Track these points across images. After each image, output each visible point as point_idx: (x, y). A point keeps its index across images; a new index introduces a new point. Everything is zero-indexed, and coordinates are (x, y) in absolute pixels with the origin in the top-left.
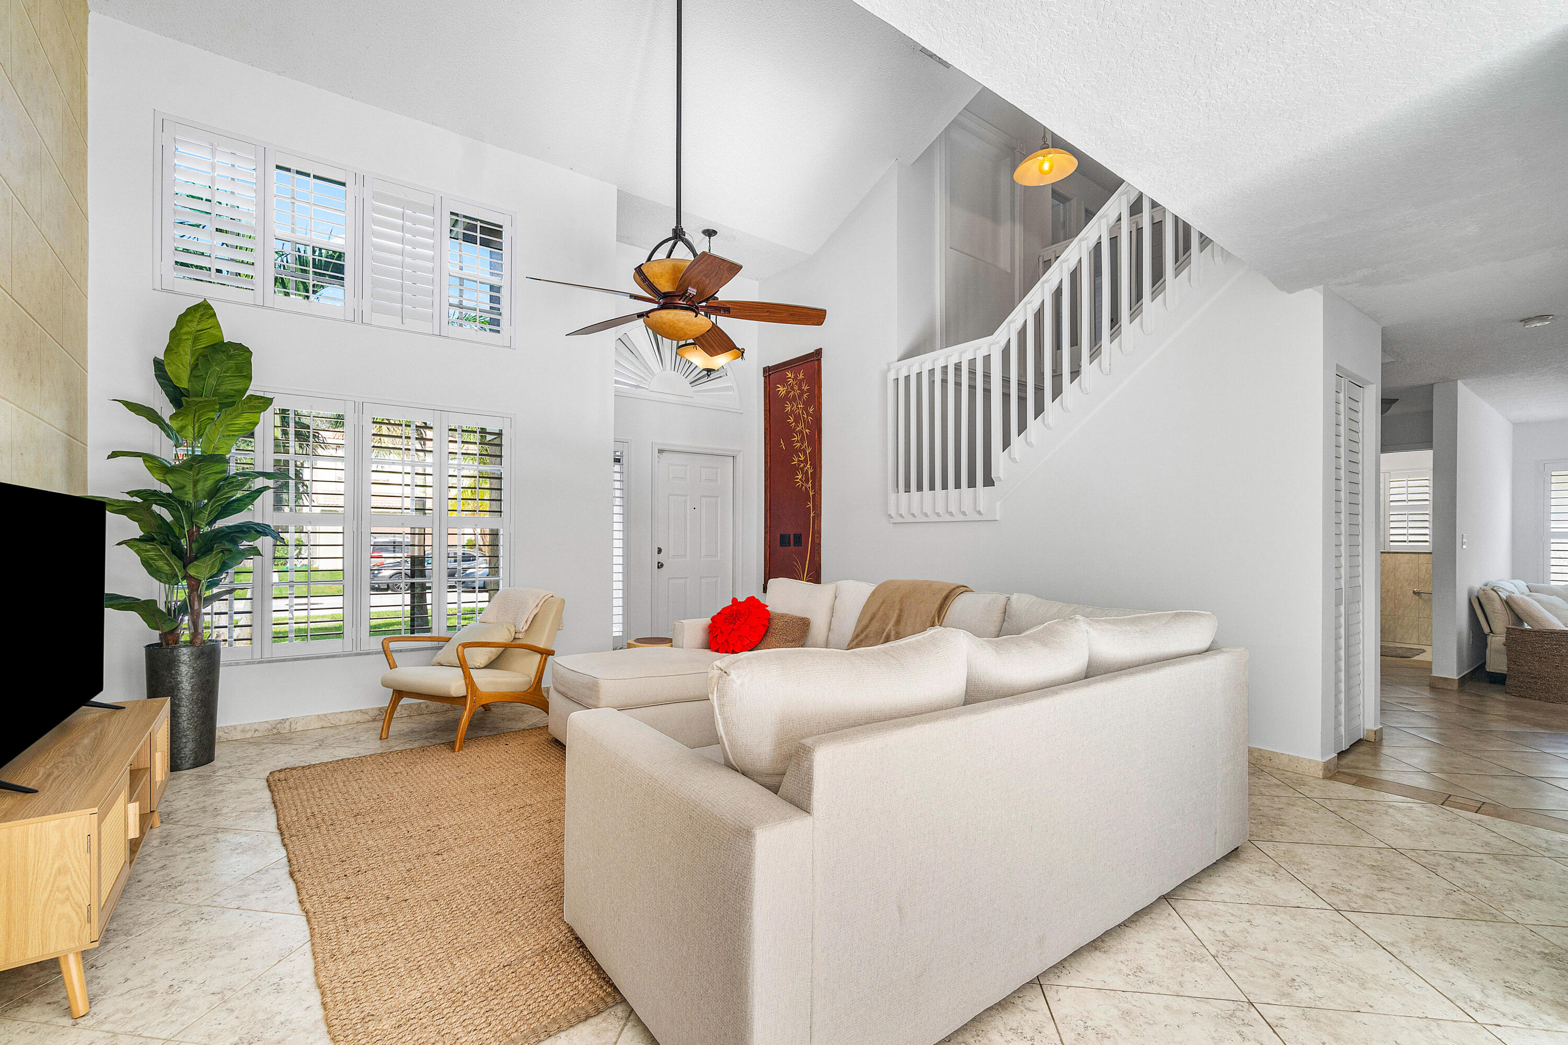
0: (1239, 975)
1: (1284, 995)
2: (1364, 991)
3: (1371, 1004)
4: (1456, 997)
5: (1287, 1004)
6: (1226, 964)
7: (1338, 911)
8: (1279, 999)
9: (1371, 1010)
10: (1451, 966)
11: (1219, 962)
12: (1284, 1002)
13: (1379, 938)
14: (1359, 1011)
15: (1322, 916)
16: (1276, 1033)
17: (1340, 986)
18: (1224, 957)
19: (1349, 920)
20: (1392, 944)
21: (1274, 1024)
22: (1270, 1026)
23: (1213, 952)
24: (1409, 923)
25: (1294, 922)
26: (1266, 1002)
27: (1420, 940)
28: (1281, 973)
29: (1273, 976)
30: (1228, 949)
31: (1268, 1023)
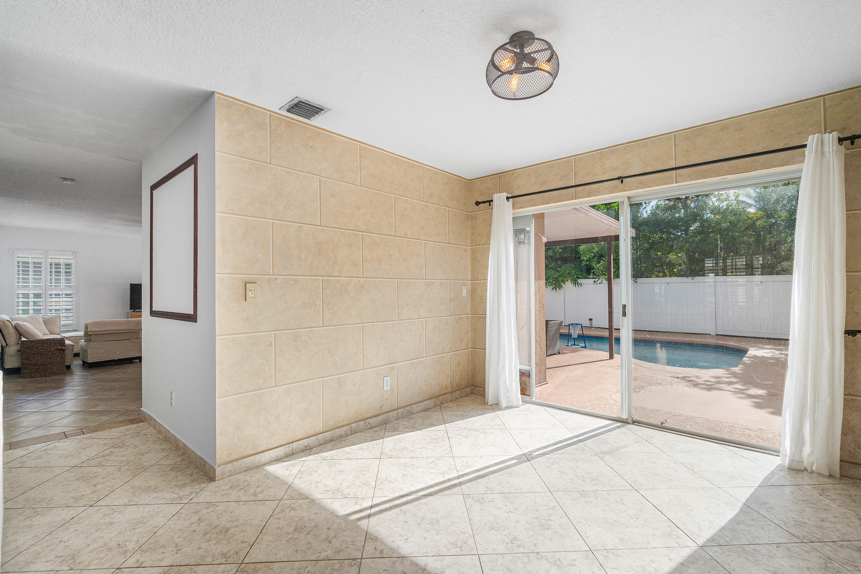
0: (96, 564)
1: (125, 552)
2: (146, 525)
3: (155, 526)
4: (171, 501)
5: (131, 554)
6: (82, 567)
7: (91, 506)
8: (126, 556)
9: (157, 529)
10: (156, 493)
11: (78, 569)
12: (128, 555)
13: (122, 503)
14: (156, 532)
15: (89, 513)
16: (145, 567)
17: (137, 530)
18: (76, 565)
19: (101, 506)
20: (130, 501)
21: (139, 565)
22: (138, 567)
23: (68, 568)
24: (124, 490)
25: (81, 525)
26: (123, 562)
27: (135, 493)
28: (110, 546)
29: (109, 551)
30: (72, 561)
31: (137, 568)
